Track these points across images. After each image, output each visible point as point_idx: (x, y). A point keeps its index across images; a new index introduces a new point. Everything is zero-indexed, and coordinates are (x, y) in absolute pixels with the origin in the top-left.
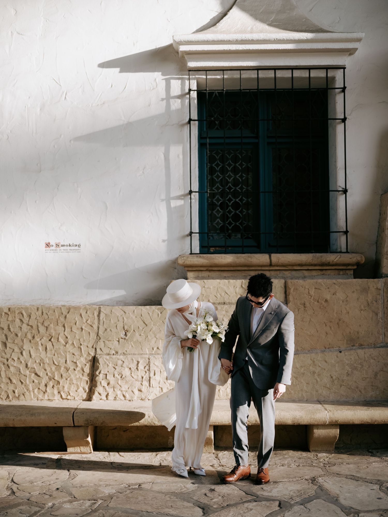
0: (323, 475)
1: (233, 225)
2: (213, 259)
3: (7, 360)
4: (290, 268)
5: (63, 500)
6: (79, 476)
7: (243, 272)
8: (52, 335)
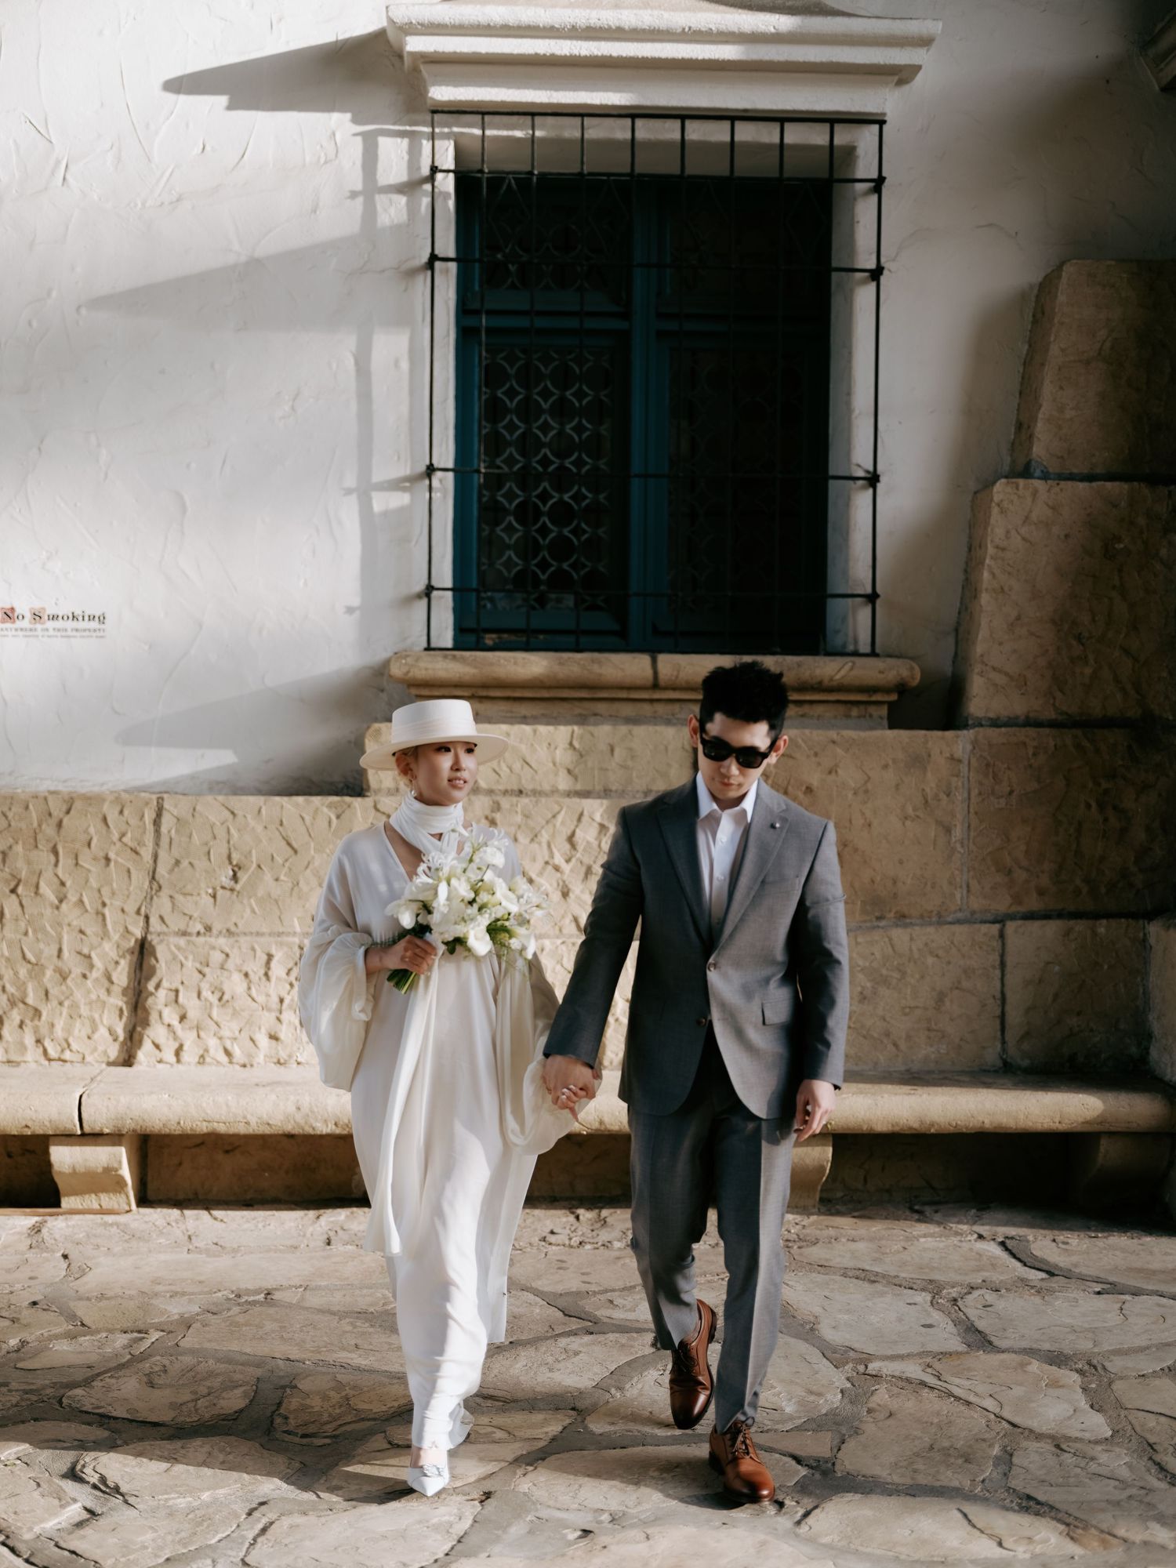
1: (553, 569)
2: (492, 664)
5: (49, 1331)
6: (96, 1271)
7: (577, 704)
8: (18, 877)
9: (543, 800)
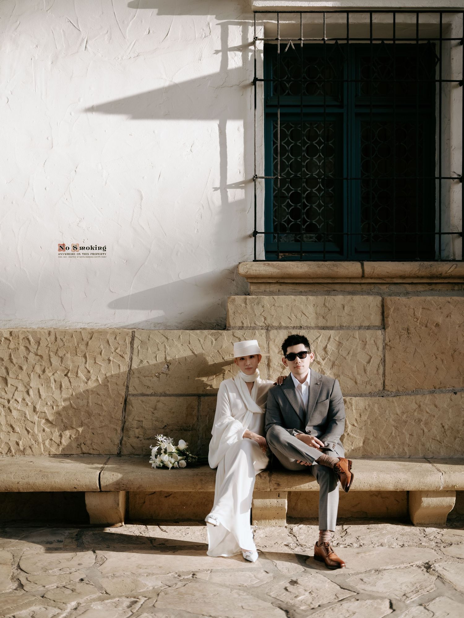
0: (440, 560)
1: (308, 223)
2: (286, 267)
3: (9, 401)
4: (388, 281)
5: (90, 597)
6: (110, 560)
7: (325, 285)
8: (68, 369)
9: (312, 331)
